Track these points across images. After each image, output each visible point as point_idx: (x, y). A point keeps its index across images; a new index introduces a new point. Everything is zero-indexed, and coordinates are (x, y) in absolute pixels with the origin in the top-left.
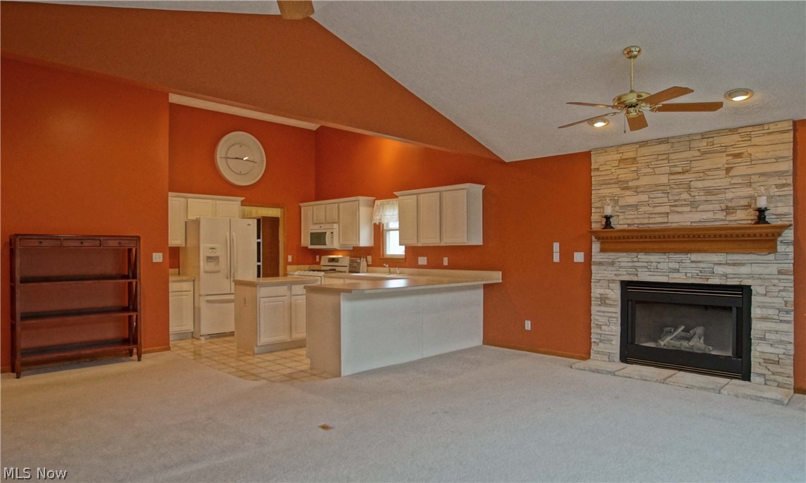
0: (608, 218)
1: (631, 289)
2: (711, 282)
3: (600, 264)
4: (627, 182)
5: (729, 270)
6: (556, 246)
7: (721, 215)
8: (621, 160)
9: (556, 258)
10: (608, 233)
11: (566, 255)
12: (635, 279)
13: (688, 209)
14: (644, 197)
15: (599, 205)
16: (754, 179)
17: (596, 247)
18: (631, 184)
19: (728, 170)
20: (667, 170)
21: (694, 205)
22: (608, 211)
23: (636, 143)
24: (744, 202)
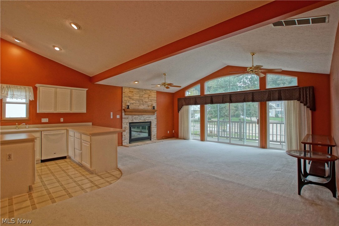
0: (128, 106)
1: (132, 124)
2: (146, 121)
3: (125, 118)
4: (131, 97)
5: (148, 118)
6: (112, 113)
7: (147, 107)
8: (130, 91)
9: (112, 117)
10: (128, 110)
11: (115, 116)
12: (133, 122)
13: (142, 105)
14: (135, 102)
15: (125, 102)
16: (152, 100)
17: (123, 114)
18: (132, 98)
19: (148, 98)
20: (139, 96)
21: (143, 104)
22: (128, 104)
23: (133, 88)
24: (151, 105)
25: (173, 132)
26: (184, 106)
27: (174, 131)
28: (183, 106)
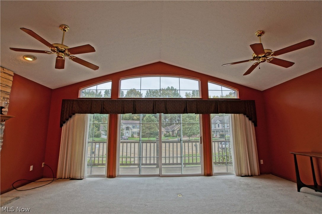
25: (43, 166)
26: (76, 114)
27: (43, 163)
28: (74, 114)
